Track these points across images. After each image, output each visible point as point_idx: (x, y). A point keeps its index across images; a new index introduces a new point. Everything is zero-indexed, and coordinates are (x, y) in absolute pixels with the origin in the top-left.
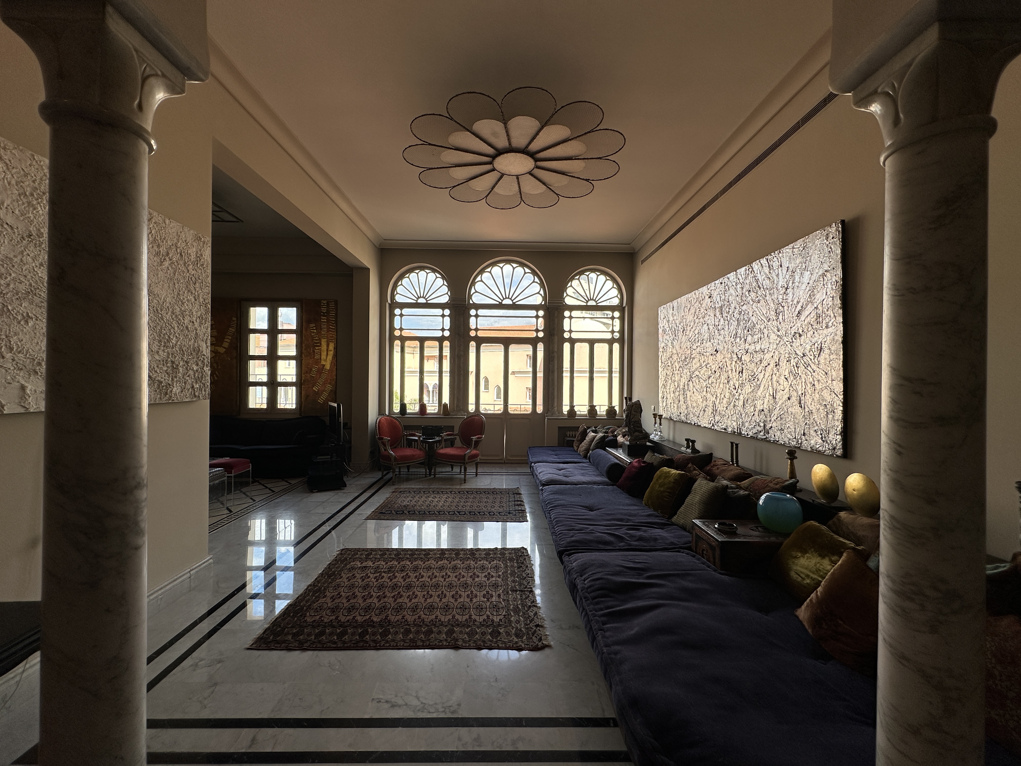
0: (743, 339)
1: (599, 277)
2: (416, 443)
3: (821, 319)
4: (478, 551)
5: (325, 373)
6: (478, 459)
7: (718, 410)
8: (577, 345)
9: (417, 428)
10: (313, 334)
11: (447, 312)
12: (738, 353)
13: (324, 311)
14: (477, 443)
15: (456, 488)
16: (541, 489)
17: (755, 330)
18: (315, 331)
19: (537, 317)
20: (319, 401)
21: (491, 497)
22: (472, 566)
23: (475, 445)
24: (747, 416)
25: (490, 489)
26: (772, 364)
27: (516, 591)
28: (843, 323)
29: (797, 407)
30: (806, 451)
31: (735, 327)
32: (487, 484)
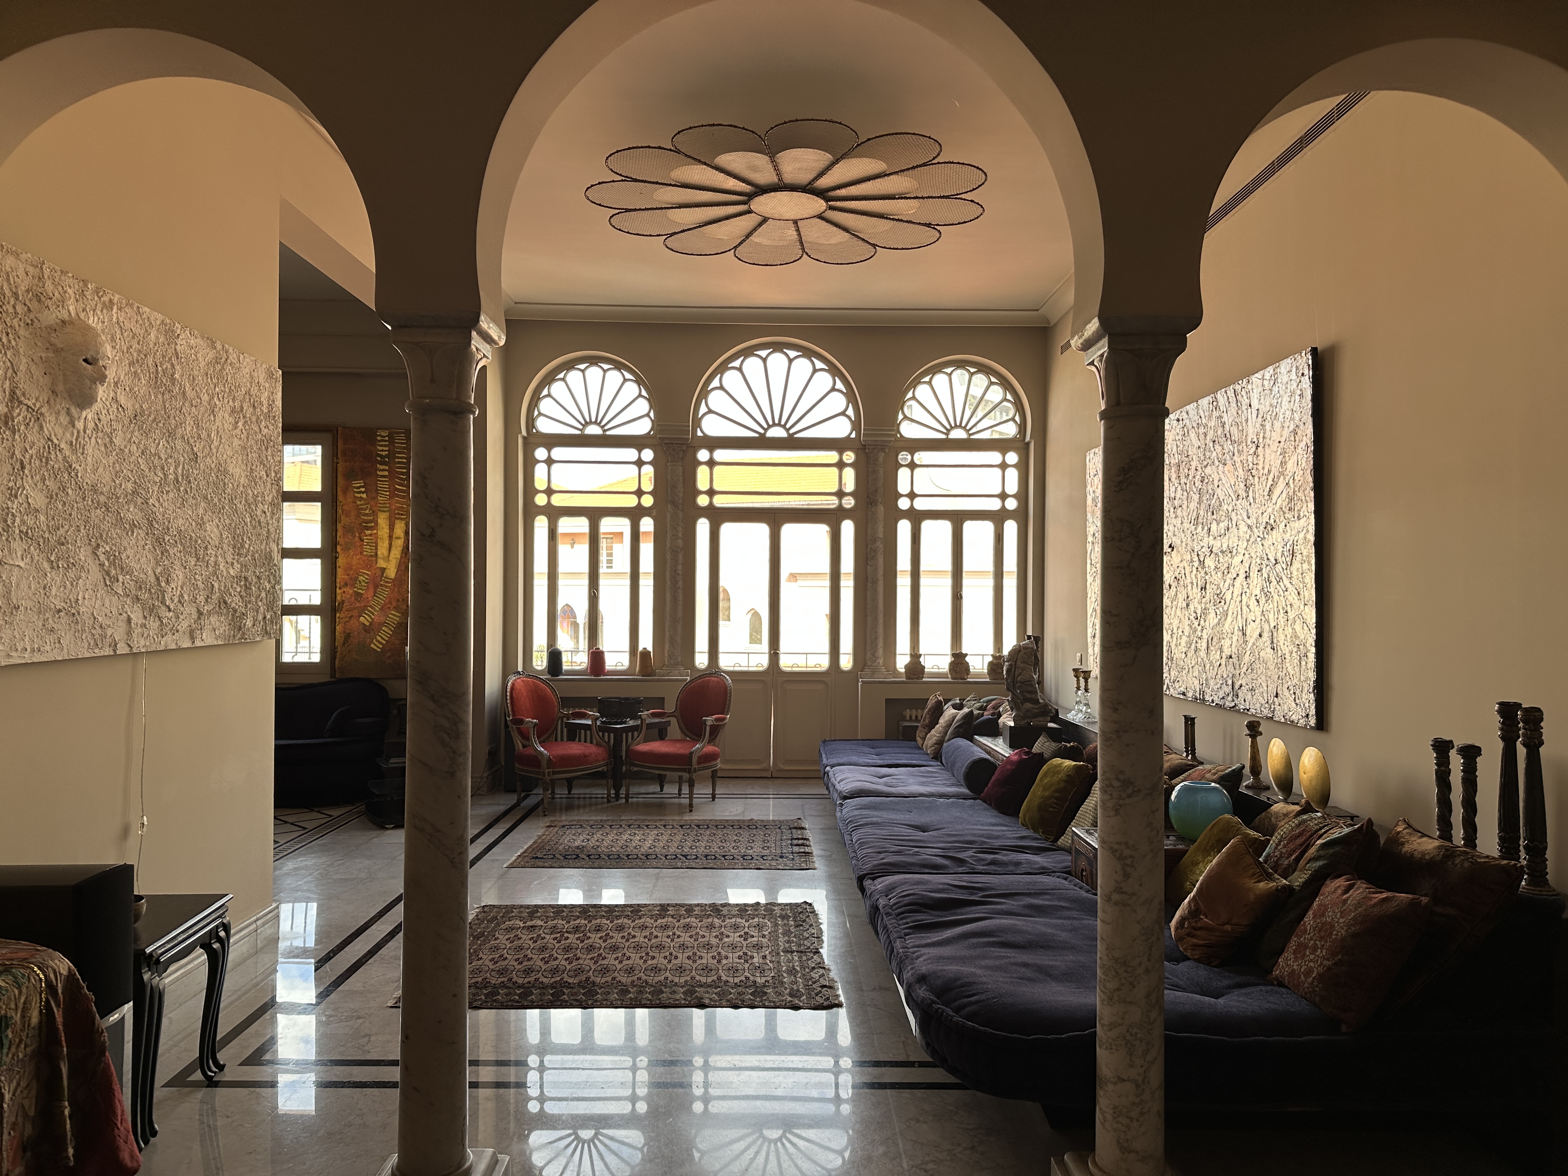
0: (1206, 528)
1: (974, 378)
2: (588, 732)
3: (1293, 504)
4: (725, 906)
5: (387, 587)
6: (719, 764)
7: (1174, 659)
8: (927, 526)
9: (588, 702)
10: (359, 503)
11: (648, 455)
12: (1199, 553)
13: (384, 453)
14: (715, 730)
15: (673, 820)
16: (840, 803)
17: (1221, 513)
18: (364, 496)
19: (841, 465)
20: (372, 646)
21: (745, 834)
22: (717, 925)
23: (711, 734)
24: (1211, 668)
25: (744, 821)
26: (1242, 576)
27: (792, 952)
28: (1316, 512)
29: (1269, 650)
30: (1279, 722)
31: (1196, 504)
32: (735, 813)
